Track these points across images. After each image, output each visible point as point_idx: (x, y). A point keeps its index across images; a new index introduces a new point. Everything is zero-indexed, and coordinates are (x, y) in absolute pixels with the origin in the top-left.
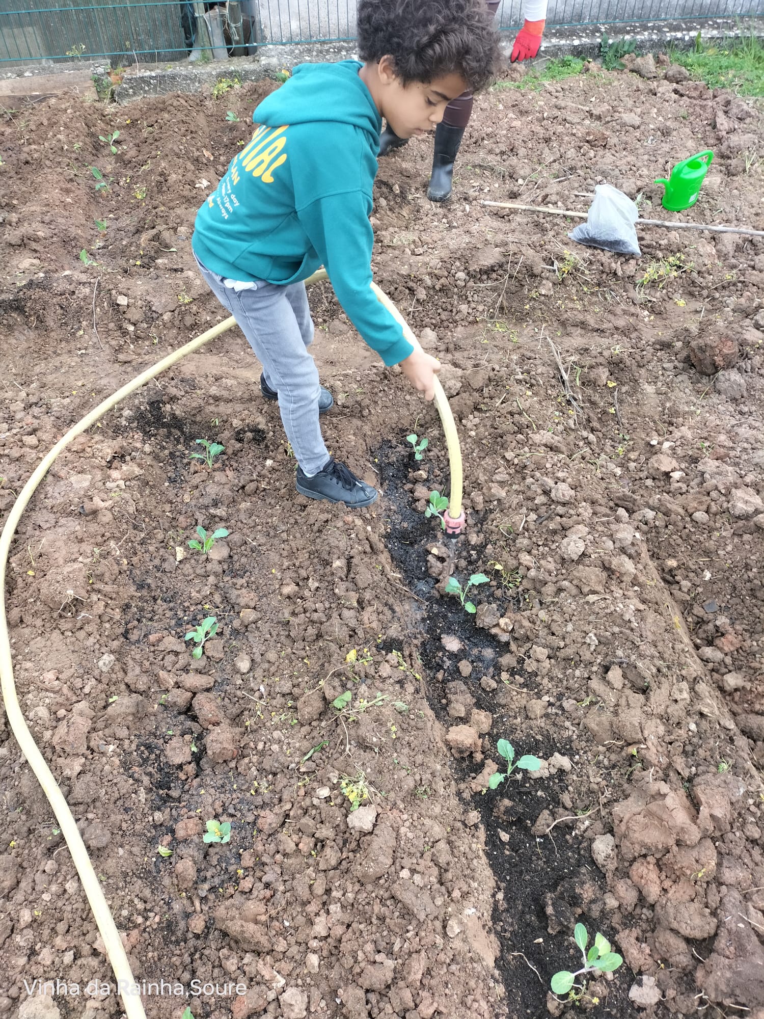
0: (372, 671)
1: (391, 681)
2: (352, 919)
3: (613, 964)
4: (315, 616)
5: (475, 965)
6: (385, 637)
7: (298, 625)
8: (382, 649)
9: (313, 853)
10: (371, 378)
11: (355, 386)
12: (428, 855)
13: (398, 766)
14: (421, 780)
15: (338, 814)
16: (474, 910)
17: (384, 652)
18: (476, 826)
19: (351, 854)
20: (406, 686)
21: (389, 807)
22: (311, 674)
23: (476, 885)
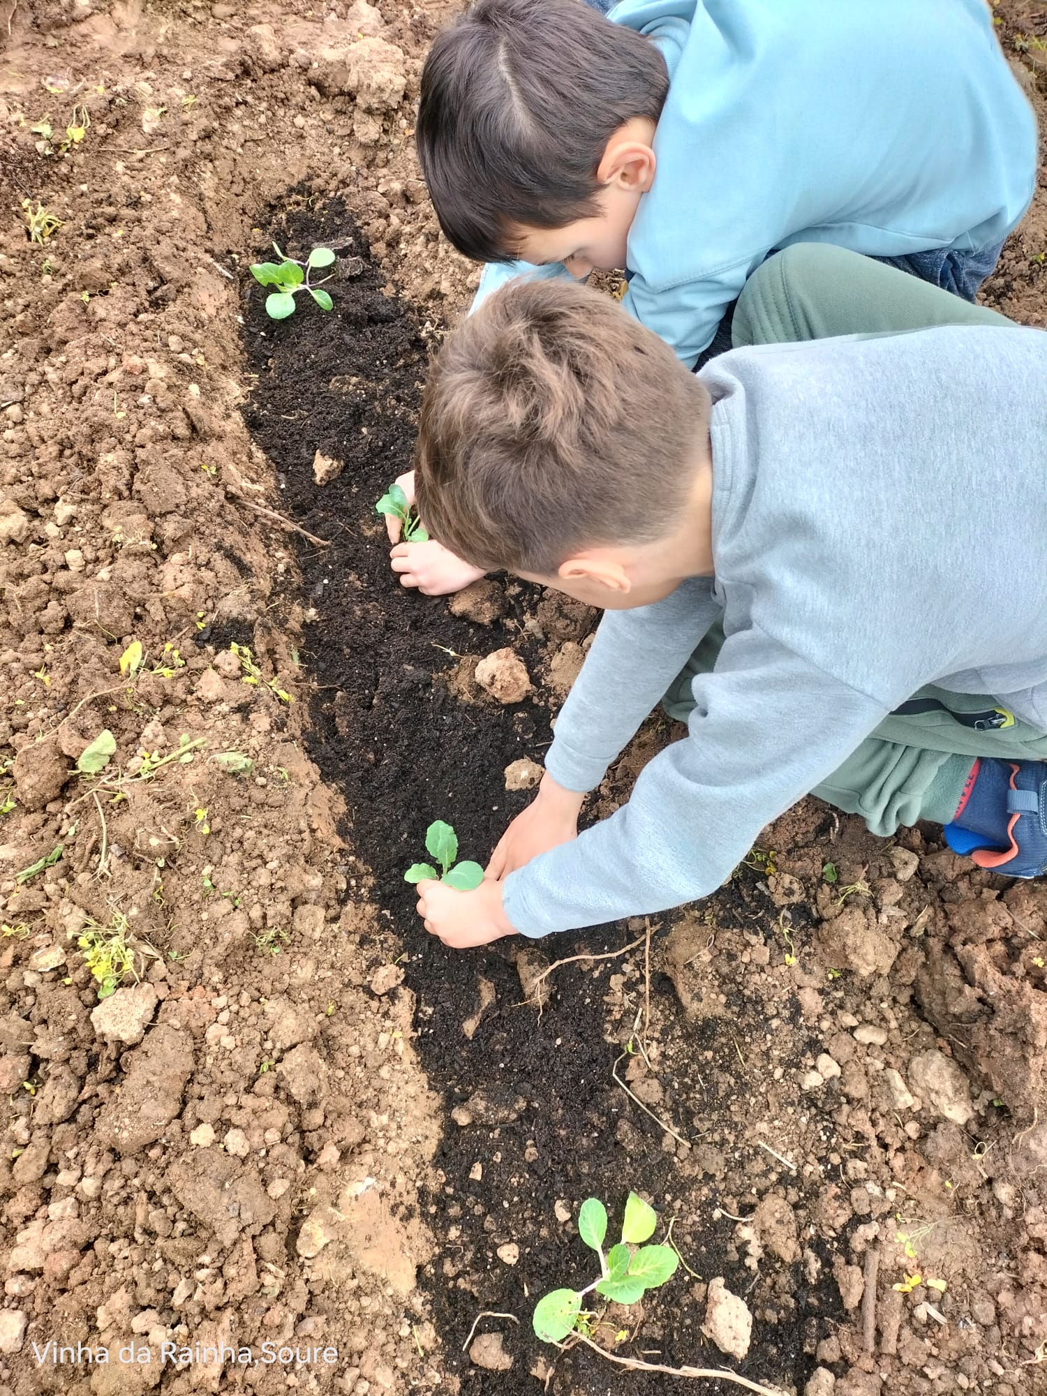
0: (179, 691)
1: (224, 708)
2: (95, 1232)
3: (659, 1270)
4: (61, 578)
5: (365, 1301)
6: (213, 617)
7: (22, 599)
8: (208, 641)
9: (28, 1086)
10: (215, 73)
11: (181, 92)
12: (265, 1085)
13: (211, 894)
14: (264, 917)
15: (73, 1005)
16: (370, 1181)
17: (210, 649)
18: (392, 995)
19: (102, 1090)
20: (252, 716)
21: (185, 984)
22: (50, 703)
23: (384, 1119)
